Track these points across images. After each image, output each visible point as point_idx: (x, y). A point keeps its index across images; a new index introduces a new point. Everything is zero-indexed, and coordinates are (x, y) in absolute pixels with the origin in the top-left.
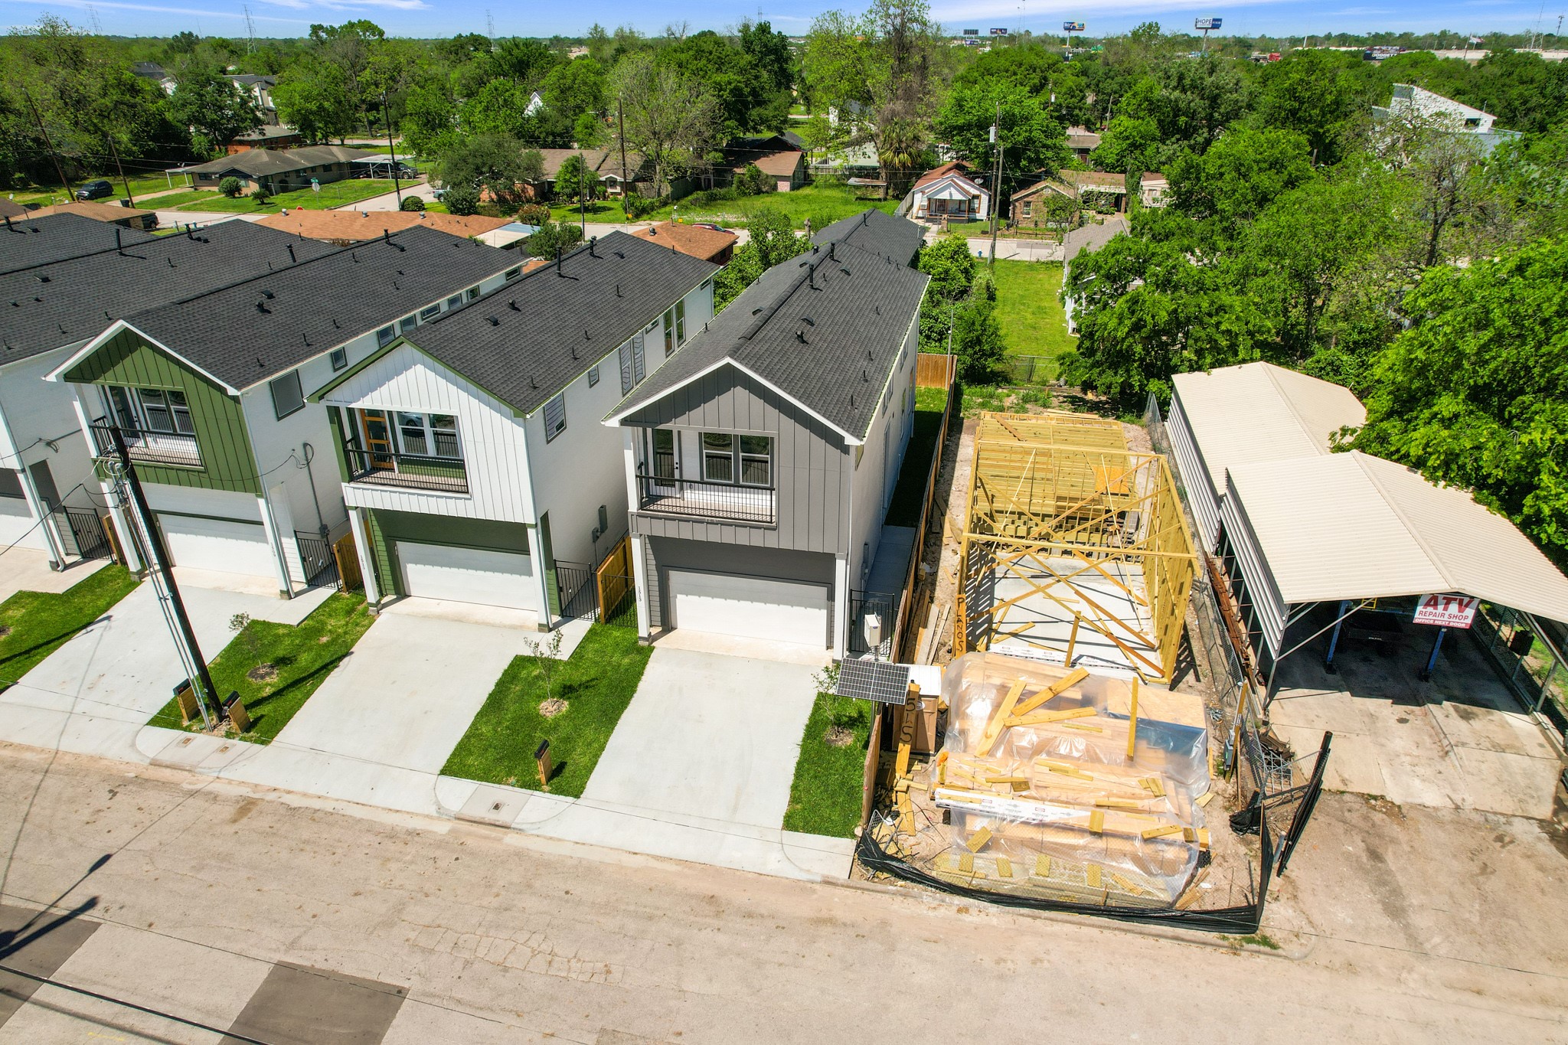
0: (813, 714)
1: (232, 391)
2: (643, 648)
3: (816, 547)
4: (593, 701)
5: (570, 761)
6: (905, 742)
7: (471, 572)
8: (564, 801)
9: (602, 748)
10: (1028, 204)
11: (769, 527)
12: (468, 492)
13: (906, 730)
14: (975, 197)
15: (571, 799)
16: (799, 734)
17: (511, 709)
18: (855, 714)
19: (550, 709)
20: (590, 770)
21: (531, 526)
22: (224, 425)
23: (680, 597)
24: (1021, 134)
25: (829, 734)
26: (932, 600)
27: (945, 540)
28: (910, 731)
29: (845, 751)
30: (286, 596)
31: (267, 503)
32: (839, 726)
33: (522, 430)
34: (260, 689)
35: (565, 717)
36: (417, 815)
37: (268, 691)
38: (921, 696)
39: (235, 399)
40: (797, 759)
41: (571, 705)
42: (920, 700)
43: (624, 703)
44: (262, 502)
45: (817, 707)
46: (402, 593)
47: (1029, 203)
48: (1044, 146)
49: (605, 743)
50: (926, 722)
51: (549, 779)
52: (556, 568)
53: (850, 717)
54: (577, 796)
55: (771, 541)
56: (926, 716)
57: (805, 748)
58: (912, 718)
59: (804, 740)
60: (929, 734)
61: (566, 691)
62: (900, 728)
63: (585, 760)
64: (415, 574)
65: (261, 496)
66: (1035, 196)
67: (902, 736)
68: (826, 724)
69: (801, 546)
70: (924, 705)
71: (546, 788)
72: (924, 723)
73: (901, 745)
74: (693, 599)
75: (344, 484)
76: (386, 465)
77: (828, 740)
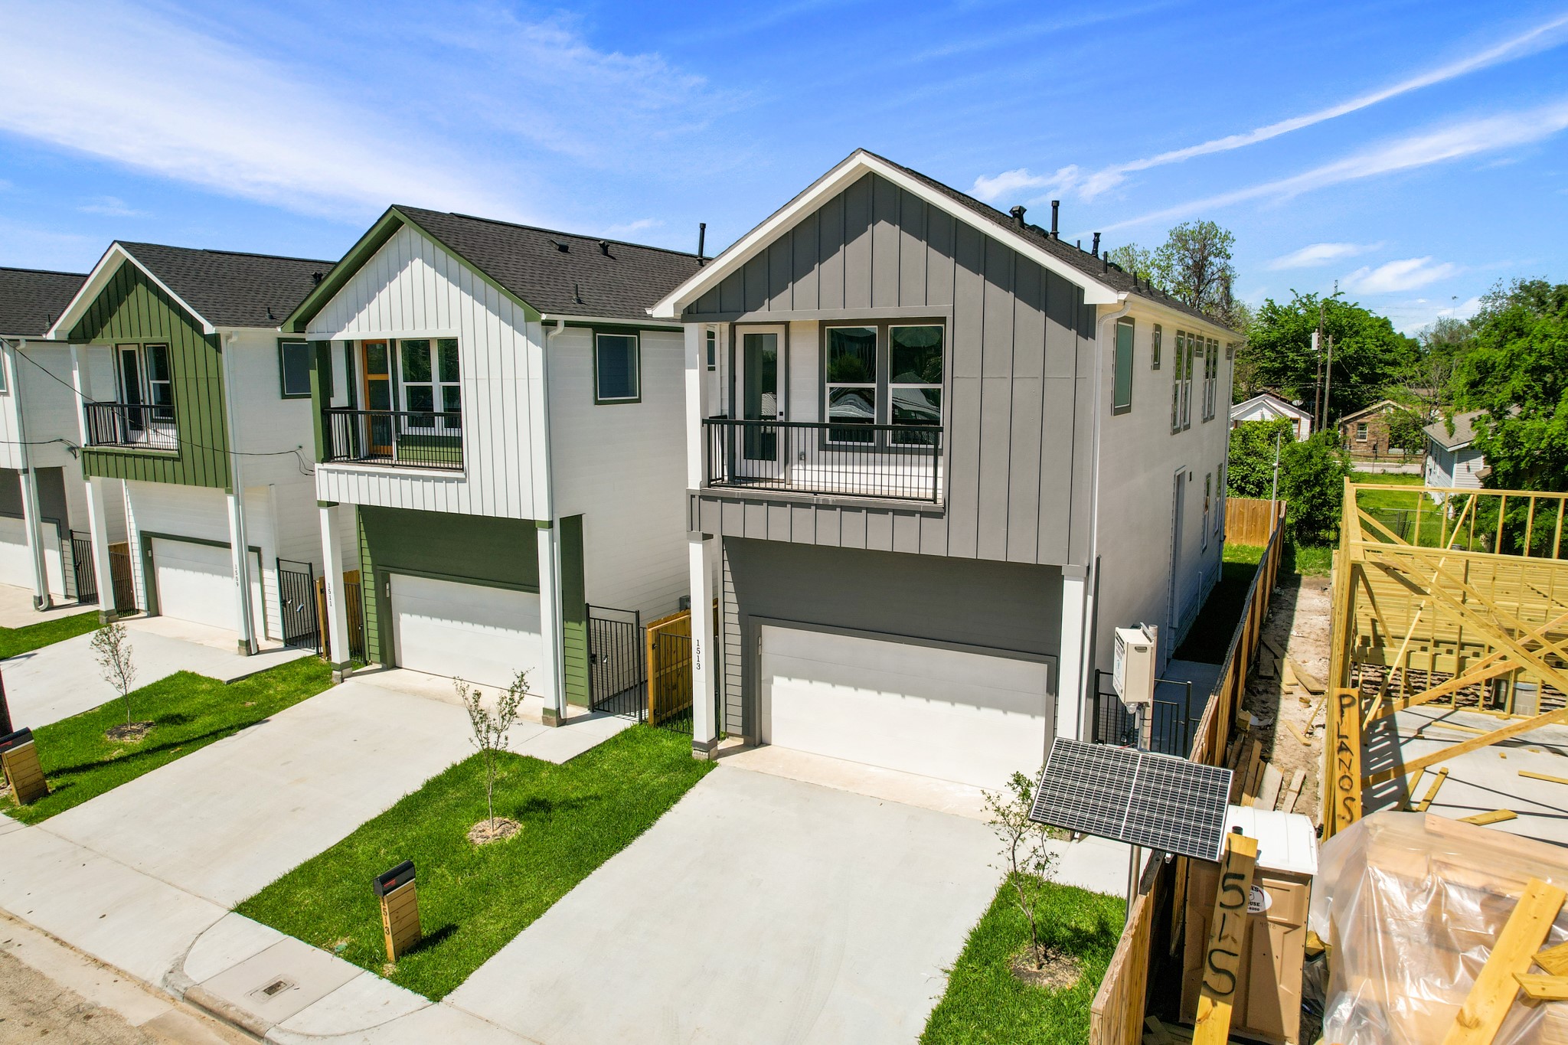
0: (992, 912)
1: (209, 329)
2: (696, 763)
3: (1021, 554)
4: (564, 830)
5: (465, 926)
6: (1217, 995)
7: (478, 628)
8: (410, 1000)
9: (537, 914)
10: (1362, 426)
11: (933, 512)
12: (462, 469)
13: (1218, 960)
14: (1295, 421)
15: (421, 999)
16: (953, 947)
17: (428, 823)
18: (1089, 927)
19: (489, 832)
20: (491, 949)
21: (543, 524)
22: (203, 385)
23: (777, 680)
24: (1351, 347)
25: (1023, 957)
26: (1266, 758)
27: (1284, 687)
28: (1233, 965)
29: (1058, 1002)
30: (244, 650)
31: (237, 503)
32: (1048, 945)
33: (537, 353)
34: (110, 748)
35: (504, 849)
36: (131, 978)
37: (116, 754)
38: (1261, 873)
39: (214, 341)
40: (935, 1003)
41: (525, 832)
42: (1258, 887)
43: (620, 842)
44: (231, 500)
45: (1005, 898)
46: (390, 662)
47: (1363, 424)
48: (1380, 361)
49: (548, 905)
50: (1276, 950)
51: (402, 952)
52: (588, 619)
53: (1077, 931)
54: (436, 998)
55: (933, 540)
56: (1275, 933)
57: (959, 982)
58: (1236, 928)
59: (960, 964)
60: (1282, 988)
61: (535, 809)
62: (1204, 956)
63: (493, 929)
64: (411, 629)
65: (229, 492)
66: (1372, 417)
67: (1208, 976)
68: (1020, 936)
69: (992, 551)
70: (1268, 900)
71: (390, 968)
72: (1268, 954)
73: (1204, 1002)
74: (800, 685)
75: (318, 466)
76: (384, 449)
77: (1018, 972)
